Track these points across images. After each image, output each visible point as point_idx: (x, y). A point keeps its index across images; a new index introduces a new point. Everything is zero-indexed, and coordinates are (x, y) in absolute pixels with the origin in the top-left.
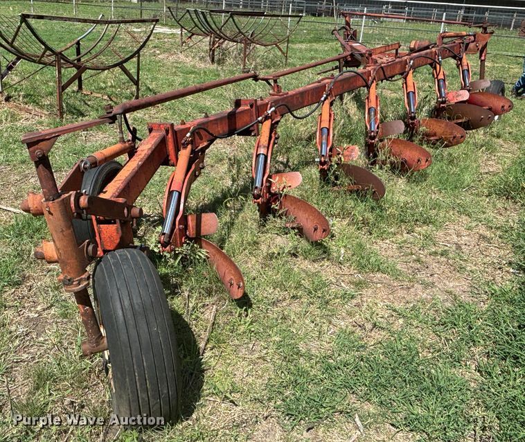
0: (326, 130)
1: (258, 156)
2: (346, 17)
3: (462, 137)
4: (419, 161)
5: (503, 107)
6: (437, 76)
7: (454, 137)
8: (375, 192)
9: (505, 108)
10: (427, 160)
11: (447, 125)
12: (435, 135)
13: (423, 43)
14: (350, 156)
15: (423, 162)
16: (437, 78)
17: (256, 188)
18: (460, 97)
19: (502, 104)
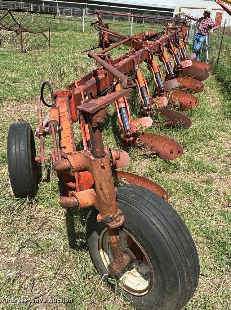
0: (144, 88)
1: (120, 109)
2: (99, 15)
3: (202, 87)
4: (191, 103)
5: (205, 69)
6: (174, 52)
7: (197, 88)
8: (184, 124)
9: (207, 69)
10: (196, 102)
11: (192, 81)
12: (185, 87)
13: (153, 32)
14: (162, 103)
15: (194, 104)
16: (173, 53)
17: (128, 130)
18: (188, 64)
19: (205, 67)
